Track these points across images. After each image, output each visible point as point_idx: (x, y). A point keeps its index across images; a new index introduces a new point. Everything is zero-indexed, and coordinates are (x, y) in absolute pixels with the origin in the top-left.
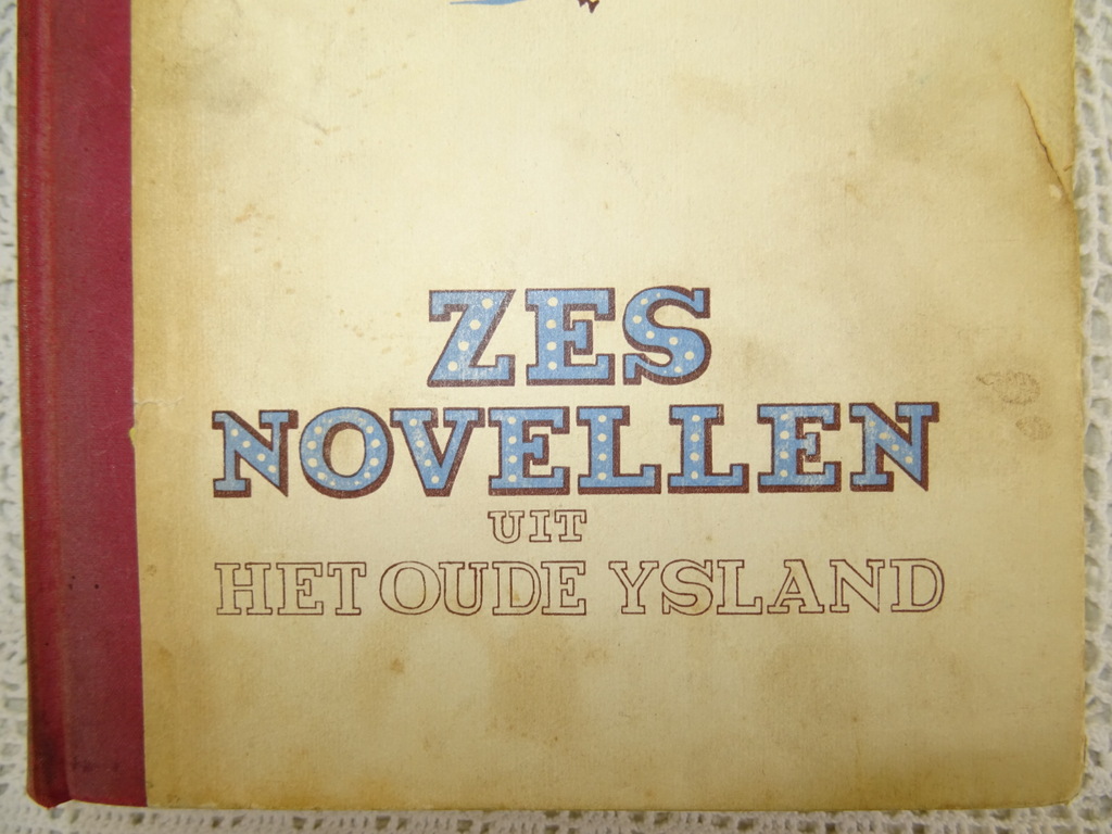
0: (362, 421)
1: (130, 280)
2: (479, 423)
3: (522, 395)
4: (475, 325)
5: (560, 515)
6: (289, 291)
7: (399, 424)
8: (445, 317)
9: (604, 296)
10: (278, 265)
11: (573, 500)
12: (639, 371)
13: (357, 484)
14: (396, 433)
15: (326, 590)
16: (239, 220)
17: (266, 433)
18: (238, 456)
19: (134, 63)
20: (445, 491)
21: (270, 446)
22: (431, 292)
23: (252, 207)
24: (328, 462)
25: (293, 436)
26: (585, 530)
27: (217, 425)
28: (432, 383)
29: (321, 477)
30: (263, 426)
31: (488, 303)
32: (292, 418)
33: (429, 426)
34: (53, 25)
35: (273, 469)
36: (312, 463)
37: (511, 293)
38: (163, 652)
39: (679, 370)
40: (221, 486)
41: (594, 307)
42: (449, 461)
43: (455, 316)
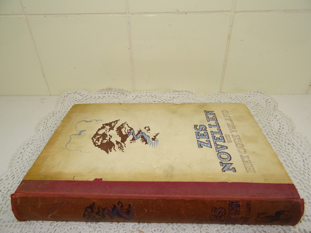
0: (219, 156)
1: (203, 182)
2: (216, 144)
3: (211, 139)
4: (202, 144)
5: (226, 137)
6: (201, 162)
7: (218, 151)
8: (202, 146)
9: (196, 133)
10: (197, 163)
11: (224, 135)
12: (205, 130)
13: (229, 155)
14: (220, 151)
15: (246, 159)
16: (191, 168)
17: (224, 165)
18: (229, 169)
19: (166, 181)
20: (227, 147)
21: (226, 165)
22: (199, 148)
23: (189, 166)
24: (226, 159)
25: (223, 162)
26: (227, 134)
27: (224, 171)
28: (212, 148)
29: (229, 159)
30: (223, 166)
31: (199, 142)
32: (220, 162)
33: (218, 148)
35: (229, 165)
36: (227, 160)
37: (197, 141)
39: (205, 127)
40: (234, 171)
41: (198, 134)
42: (222, 146)
43: (201, 145)
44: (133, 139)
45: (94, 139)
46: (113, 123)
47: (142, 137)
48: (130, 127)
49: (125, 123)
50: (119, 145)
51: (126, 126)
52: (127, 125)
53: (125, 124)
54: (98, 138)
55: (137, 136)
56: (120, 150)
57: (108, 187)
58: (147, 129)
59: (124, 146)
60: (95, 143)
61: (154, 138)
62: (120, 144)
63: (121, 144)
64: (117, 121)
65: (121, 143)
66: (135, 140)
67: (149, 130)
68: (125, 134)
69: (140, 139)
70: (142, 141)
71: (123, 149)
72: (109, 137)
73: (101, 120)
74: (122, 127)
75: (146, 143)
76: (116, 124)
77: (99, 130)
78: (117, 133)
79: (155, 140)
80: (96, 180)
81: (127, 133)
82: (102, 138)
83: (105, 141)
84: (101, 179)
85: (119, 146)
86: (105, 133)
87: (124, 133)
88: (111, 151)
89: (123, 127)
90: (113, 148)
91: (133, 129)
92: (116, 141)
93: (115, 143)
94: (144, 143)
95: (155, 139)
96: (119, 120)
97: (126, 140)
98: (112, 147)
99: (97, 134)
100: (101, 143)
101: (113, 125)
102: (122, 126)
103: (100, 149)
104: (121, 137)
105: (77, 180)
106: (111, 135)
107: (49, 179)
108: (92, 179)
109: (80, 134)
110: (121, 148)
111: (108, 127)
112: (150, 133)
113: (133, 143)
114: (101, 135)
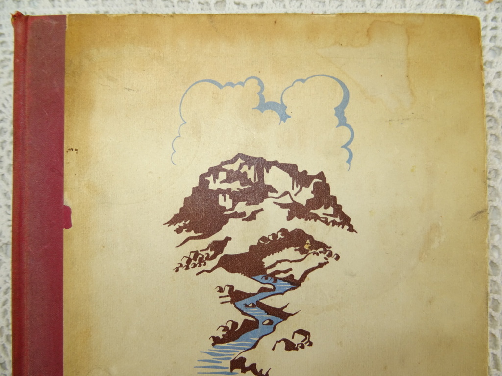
44: (236, 296)
45: (240, 161)
46: (331, 210)
47: (250, 326)
48: (309, 275)
49: (330, 255)
50: (209, 251)
51: (313, 260)
52: (321, 265)
53: (322, 256)
54: (241, 177)
55: (254, 306)
56: (186, 259)
57: (46, 247)
58: (298, 339)
59: (203, 268)
60: (214, 171)
61: (247, 364)
62: (212, 253)
63: (214, 257)
64: (345, 221)
65: (219, 257)
66: (232, 302)
67: (290, 346)
68: (266, 265)
69: (240, 319)
70: (230, 325)
71: (190, 266)
72: (249, 210)
73: (349, 161)
74: (306, 247)
75: (216, 340)
76: (326, 222)
77: (290, 169)
78: (273, 235)
79: (232, 369)
80: (68, 211)
81: (269, 271)
82: (242, 188)
83: (226, 202)
84: (68, 225)
85: (203, 253)
86: (270, 194)
87: (268, 261)
88: (179, 231)
89: (302, 251)
90: (192, 234)
91: (293, 289)
92: (228, 239)
93: (218, 236)
94: (220, 334)
95: (238, 371)
96: (351, 229)
97: (233, 272)
98: (196, 232)
99: (262, 165)
100: (219, 191)
101: (320, 212)
102: (311, 248)
103: (189, 193)
104: (247, 250)
105: (65, 161)
106: (258, 216)
107: (67, 85)
108: (67, 201)
109: (263, 106)
110: (196, 260)
111: (306, 195)
112: (273, 349)
113: (220, 297)
114: (257, 180)
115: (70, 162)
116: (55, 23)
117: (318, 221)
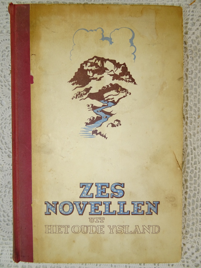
0: (69, 203)
1: (31, 180)
2: (88, 204)
3: (94, 200)
4: (87, 188)
5: (100, 218)
6: (57, 183)
7: (75, 204)
8: (82, 187)
9: (108, 184)
10: (56, 179)
11: (102, 216)
12: (113, 196)
13: (68, 213)
14: (74, 205)
15: (63, 230)
16: (49, 171)
17: (53, 205)
18: (49, 209)
19: (32, 146)
20: (82, 214)
21: (54, 207)
22: (80, 183)
23: (51, 169)
24: (63, 210)
25: (58, 205)
26: (105, 221)
27: (45, 204)
28: (80, 197)
29: (62, 212)
30: (53, 204)
31: (89, 185)
32: (58, 203)
33: (80, 204)
34: (18, 139)
35: (55, 211)
36: (61, 210)
37: (93, 184)
38: (36, 239)
39: (119, 196)
40: (46, 213)
41: (106, 186)
42: (83, 210)
43: (84, 187)
44: (94, 108)
45: (95, 59)
46: (128, 77)
47: (99, 118)
48: (120, 100)
49: (128, 93)
50: (84, 92)
51: (122, 95)
52: (124, 97)
53: (125, 93)
54: (96, 65)
55: (100, 111)
56: (76, 95)
57: (24, 91)
58: (116, 123)
59: (82, 98)
60: (86, 63)
61: (98, 132)
62: (85, 92)
63: (86, 94)
64: (133, 80)
65: (88, 94)
66: (92, 110)
67: (113, 126)
68: (105, 97)
69: (95, 116)
70: (92, 118)
71: (77, 97)
72: (99, 77)
73: (134, 59)
74: (119, 90)
75: (87, 124)
76: (126, 81)
77: (113, 62)
78: (107, 86)
79: (93, 134)
80: (32, 77)
81: (106, 99)
82: (96, 69)
83: (90, 74)
84: (32, 83)
85: (82, 92)
86: (106, 71)
87: (105, 95)
88: (73, 84)
89: (118, 91)
90: (78, 85)
91: (114, 105)
92: (91, 87)
93: (87, 86)
94: (88, 122)
95: (95, 134)
96: (135, 83)
97: (93, 99)
98: (79, 85)
99: (103, 60)
100: (88, 70)
101: (124, 77)
102: (121, 90)
103: (77, 71)
104: (98, 92)
105: (30, 59)
106: (102, 79)
107: (31, 30)
108: (32, 74)
109: (104, 38)
110: (79, 95)
111: (119, 71)
112: (107, 127)
113: (88, 108)
114: (101, 66)
115: (33, 59)
116: (25, 7)
117: (123, 80)
